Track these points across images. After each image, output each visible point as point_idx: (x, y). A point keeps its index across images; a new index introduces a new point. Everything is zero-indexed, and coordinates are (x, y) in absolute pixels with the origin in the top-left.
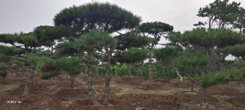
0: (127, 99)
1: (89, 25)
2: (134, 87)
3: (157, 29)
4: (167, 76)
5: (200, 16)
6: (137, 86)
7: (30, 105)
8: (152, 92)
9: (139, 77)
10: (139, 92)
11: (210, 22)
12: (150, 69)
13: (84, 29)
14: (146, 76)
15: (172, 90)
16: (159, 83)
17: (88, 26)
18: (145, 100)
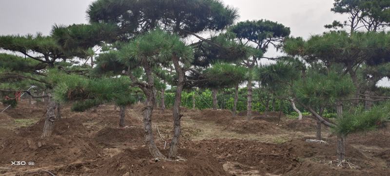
0: (209, 148)
1: (148, 22)
2: (222, 127)
3: (262, 32)
4: (277, 111)
5: (336, 12)
6: (226, 126)
7: (52, 153)
8: (251, 137)
9: (231, 111)
10: (230, 136)
11: (352, 23)
12: (249, 99)
13: (139, 29)
14: (242, 110)
15: (284, 134)
16: (264, 121)
17: (146, 24)
18: (239, 149)
